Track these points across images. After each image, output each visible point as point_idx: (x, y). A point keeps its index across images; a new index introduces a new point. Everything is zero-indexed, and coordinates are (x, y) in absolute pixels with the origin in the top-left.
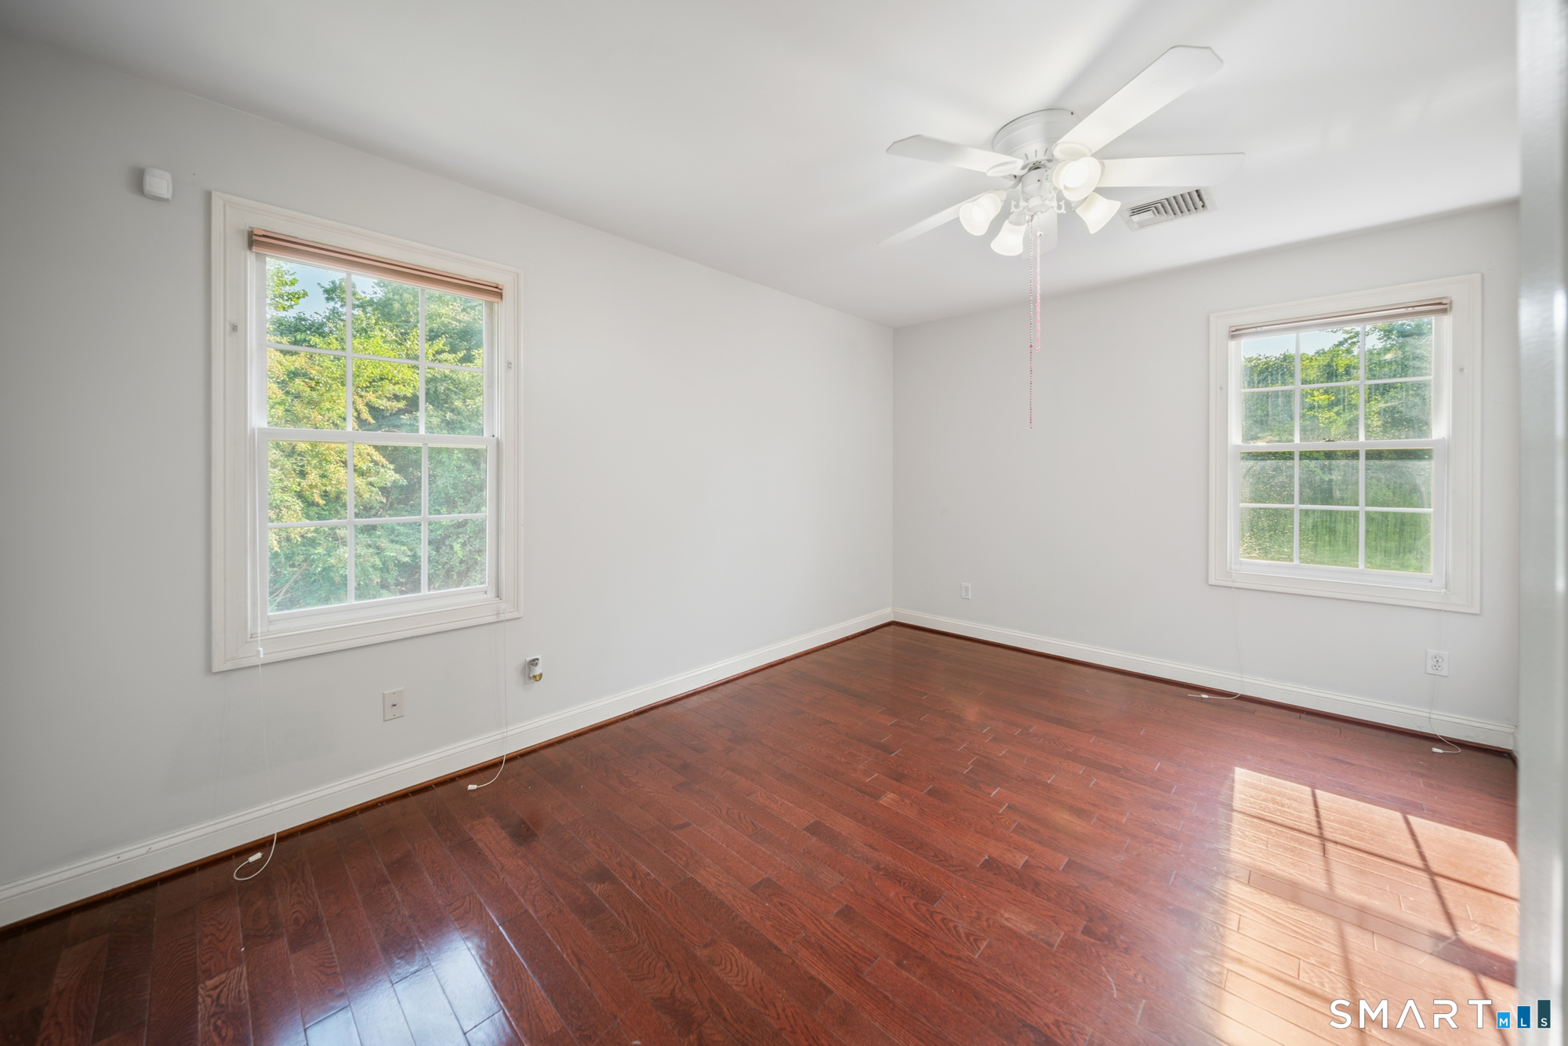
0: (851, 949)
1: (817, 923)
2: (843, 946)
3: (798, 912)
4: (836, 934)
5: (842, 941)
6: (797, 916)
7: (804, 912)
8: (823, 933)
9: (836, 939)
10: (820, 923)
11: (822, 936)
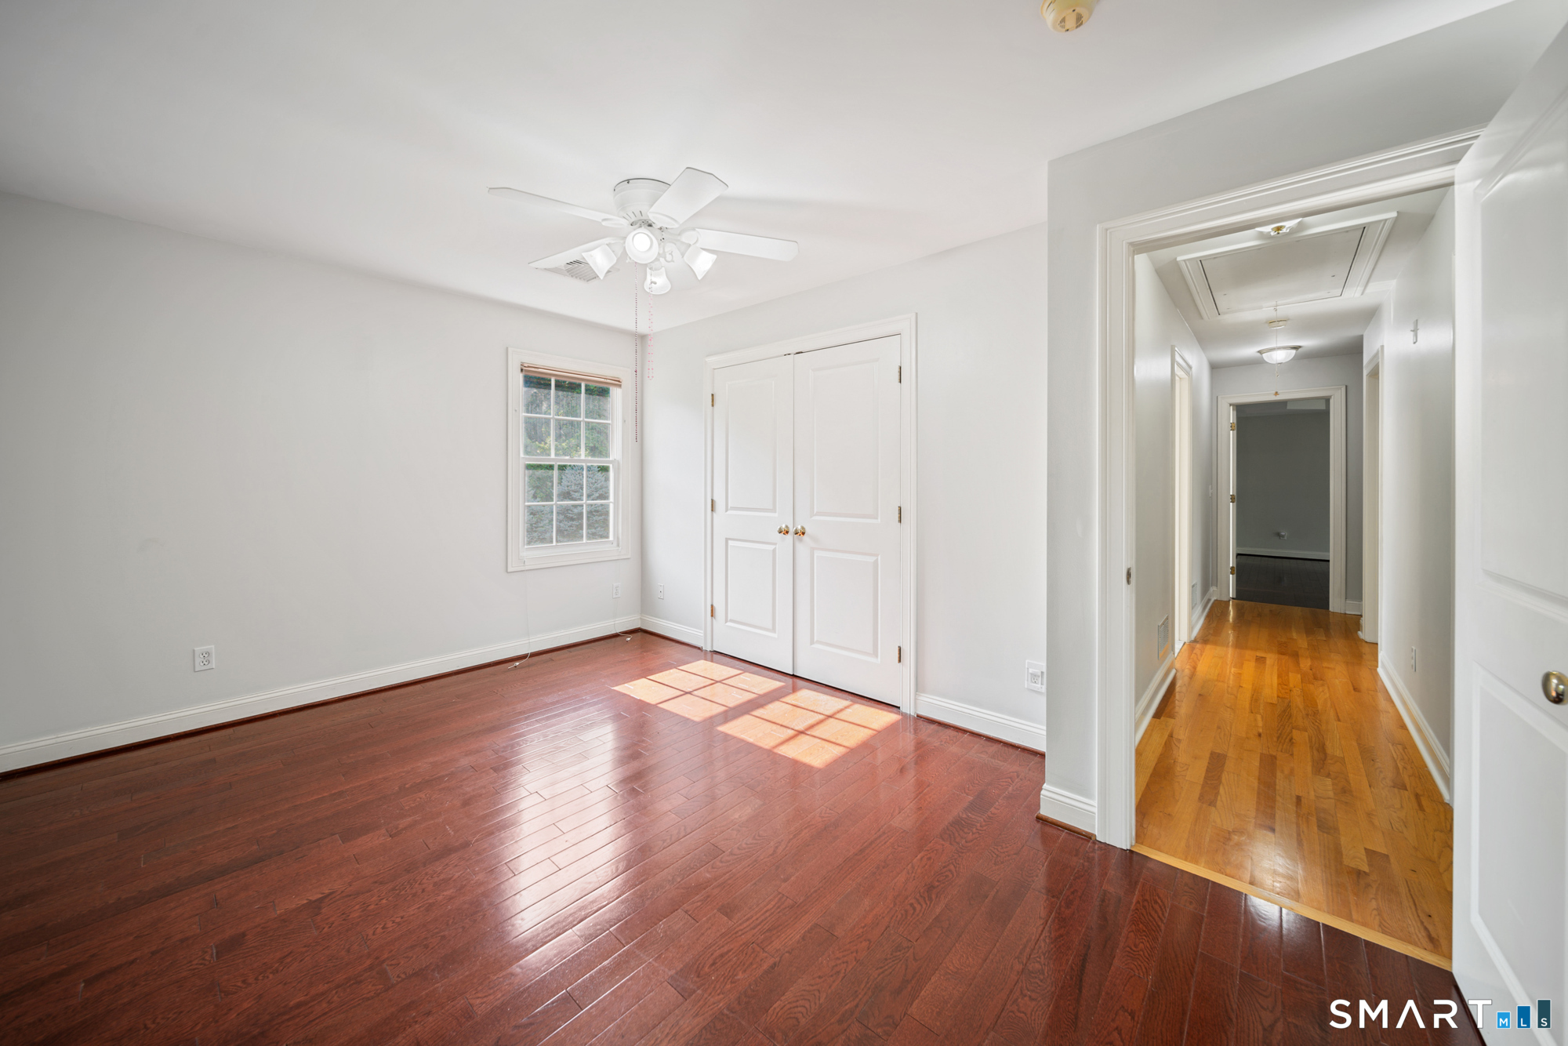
0: (771, 909)
1: (740, 933)
2: (767, 914)
3: (725, 949)
4: (754, 918)
5: (762, 915)
6: (732, 949)
7: (727, 944)
8: (754, 928)
9: (760, 919)
10: (742, 930)
11: (756, 930)
